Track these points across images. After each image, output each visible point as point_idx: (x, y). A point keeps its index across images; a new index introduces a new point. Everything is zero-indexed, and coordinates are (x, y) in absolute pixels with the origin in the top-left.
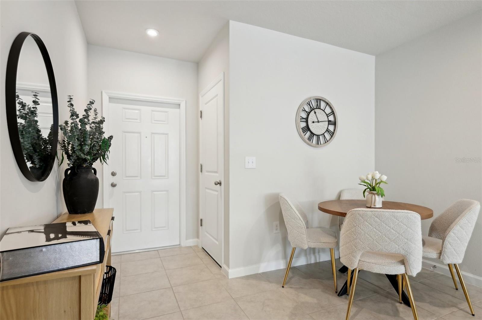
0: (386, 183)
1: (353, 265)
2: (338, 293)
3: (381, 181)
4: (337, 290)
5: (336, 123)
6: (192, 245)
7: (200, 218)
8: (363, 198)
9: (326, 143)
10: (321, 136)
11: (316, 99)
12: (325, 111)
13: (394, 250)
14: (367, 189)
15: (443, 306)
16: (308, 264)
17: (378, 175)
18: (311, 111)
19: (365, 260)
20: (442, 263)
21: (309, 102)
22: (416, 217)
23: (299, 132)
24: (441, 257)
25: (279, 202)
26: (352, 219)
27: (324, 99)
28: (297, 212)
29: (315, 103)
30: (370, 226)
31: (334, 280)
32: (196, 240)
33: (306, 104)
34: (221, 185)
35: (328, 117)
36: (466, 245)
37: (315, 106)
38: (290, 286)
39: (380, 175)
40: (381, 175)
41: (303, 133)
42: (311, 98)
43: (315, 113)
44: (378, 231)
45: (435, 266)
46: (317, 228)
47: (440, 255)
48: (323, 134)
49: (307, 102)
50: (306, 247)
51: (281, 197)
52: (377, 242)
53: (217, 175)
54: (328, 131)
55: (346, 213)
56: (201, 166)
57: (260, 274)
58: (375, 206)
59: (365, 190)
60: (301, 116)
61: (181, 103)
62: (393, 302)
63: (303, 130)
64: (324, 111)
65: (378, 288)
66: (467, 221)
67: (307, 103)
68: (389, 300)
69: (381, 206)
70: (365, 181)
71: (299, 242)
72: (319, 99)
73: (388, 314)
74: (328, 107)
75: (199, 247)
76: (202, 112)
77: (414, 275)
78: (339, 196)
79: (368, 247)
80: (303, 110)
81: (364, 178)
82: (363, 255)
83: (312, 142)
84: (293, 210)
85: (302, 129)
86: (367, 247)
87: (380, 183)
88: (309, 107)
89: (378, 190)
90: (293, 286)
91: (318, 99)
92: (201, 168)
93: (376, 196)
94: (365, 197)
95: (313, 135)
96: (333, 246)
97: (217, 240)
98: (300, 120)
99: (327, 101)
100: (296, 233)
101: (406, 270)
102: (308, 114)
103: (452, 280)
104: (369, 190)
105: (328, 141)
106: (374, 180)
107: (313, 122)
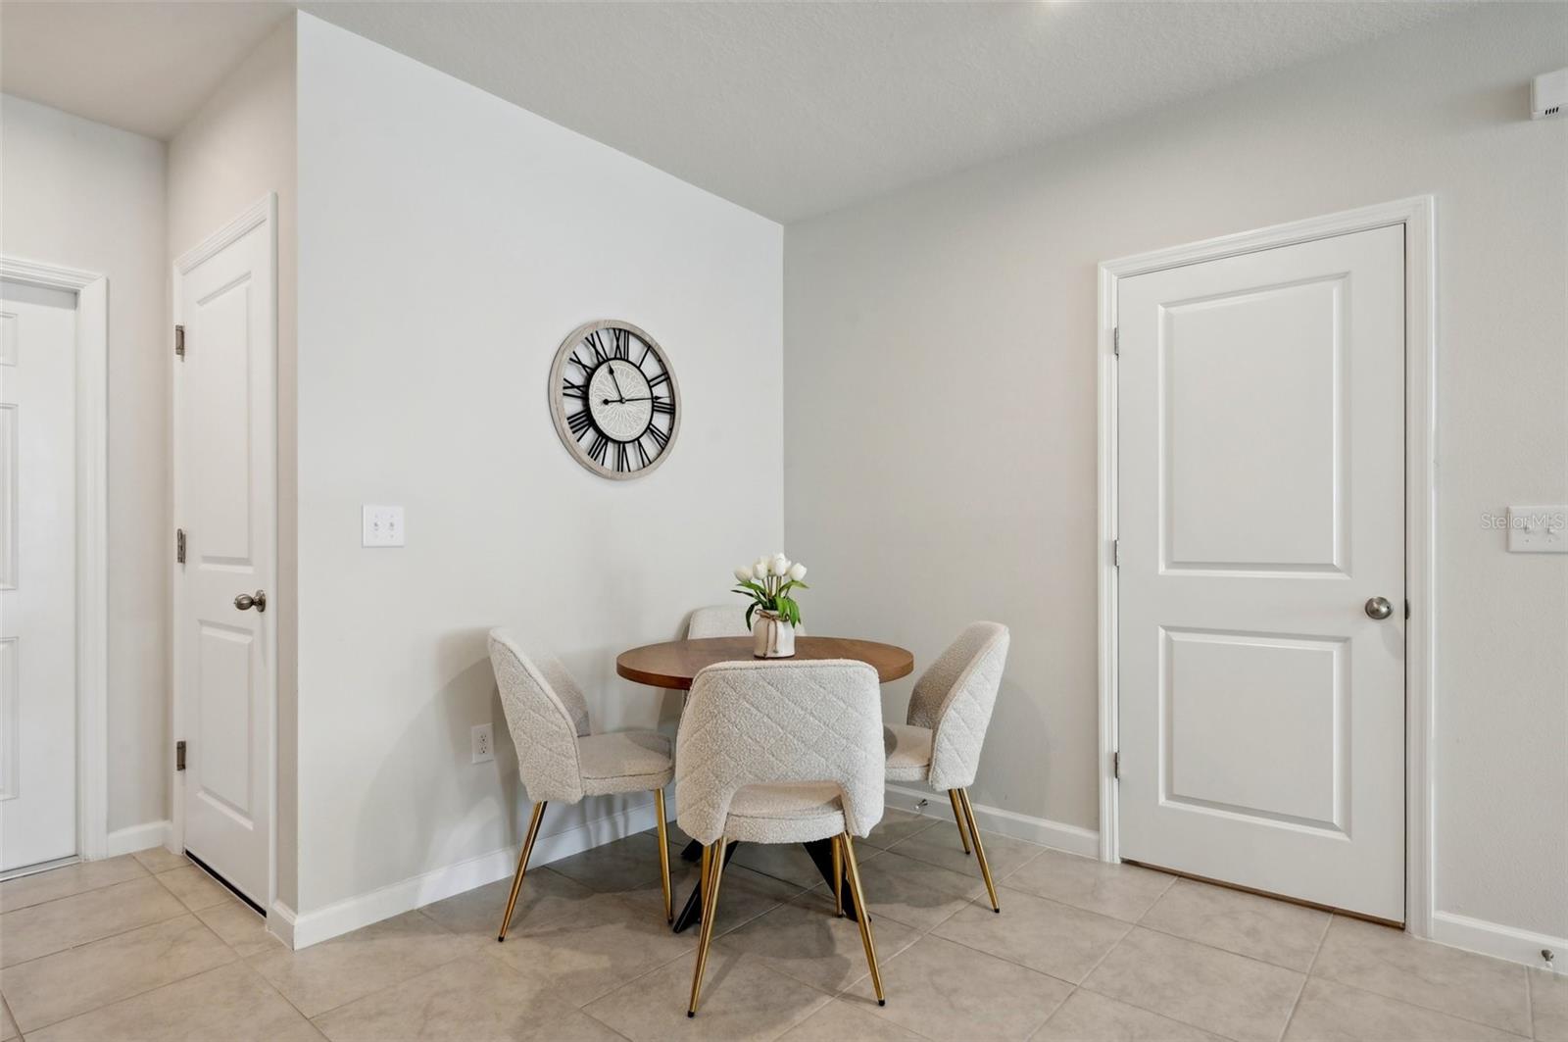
0: (804, 586)
1: (712, 832)
2: (674, 924)
3: (793, 581)
4: (672, 914)
5: (674, 409)
6: (135, 847)
7: (177, 738)
8: (744, 632)
9: (644, 466)
10: (631, 444)
11: (614, 329)
12: (641, 368)
13: (817, 772)
14: (756, 604)
15: (935, 902)
16: (589, 851)
17: (782, 565)
18: (599, 364)
19: (745, 812)
20: (932, 790)
21: (592, 335)
22: (866, 675)
23: (559, 429)
24: (930, 776)
25: (489, 658)
26: (706, 696)
27: (638, 333)
28: (547, 688)
29: (612, 341)
30: (754, 711)
31: (663, 886)
32: (160, 824)
33: (582, 341)
34: (262, 610)
35: (651, 387)
36: (982, 736)
37: (610, 352)
38: (527, 931)
39: (790, 563)
40: (793, 564)
41: (574, 432)
42: (597, 324)
43: (611, 372)
44: (776, 722)
45: (924, 800)
46: (619, 731)
47: (928, 771)
48: (638, 439)
49: (585, 335)
50: (576, 796)
51: (495, 641)
52: (773, 756)
53: (248, 570)
54: (652, 431)
55: (691, 680)
56: (182, 537)
57: (420, 911)
58: (775, 652)
59: (752, 606)
60: (565, 380)
61: (83, 287)
62: (821, 916)
63: (572, 424)
64: (638, 368)
65: (784, 887)
66: (982, 677)
67: (587, 339)
68: (812, 916)
69: (792, 653)
70: (752, 582)
71: (553, 783)
72: (625, 331)
73: (806, 954)
74: (652, 356)
75: (169, 853)
76: (183, 333)
77: (865, 833)
78: (686, 628)
79: (750, 772)
80: (571, 359)
81: (748, 572)
82: (737, 799)
83: (603, 464)
84: (535, 681)
85: (568, 419)
86: (747, 773)
87: (787, 587)
88: (591, 353)
89: (783, 604)
90: (536, 930)
91: (620, 330)
92: (182, 548)
93: (780, 624)
94: (752, 627)
95: (604, 441)
96: (658, 782)
97: (247, 815)
98: (561, 391)
99: (647, 339)
100: (545, 754)
101: (845, 824)
102: (590, 373)
103: (958, 830)
104: (760, 606)
105: (650, 463)
106: (775, 578)
107: (606, 402)
